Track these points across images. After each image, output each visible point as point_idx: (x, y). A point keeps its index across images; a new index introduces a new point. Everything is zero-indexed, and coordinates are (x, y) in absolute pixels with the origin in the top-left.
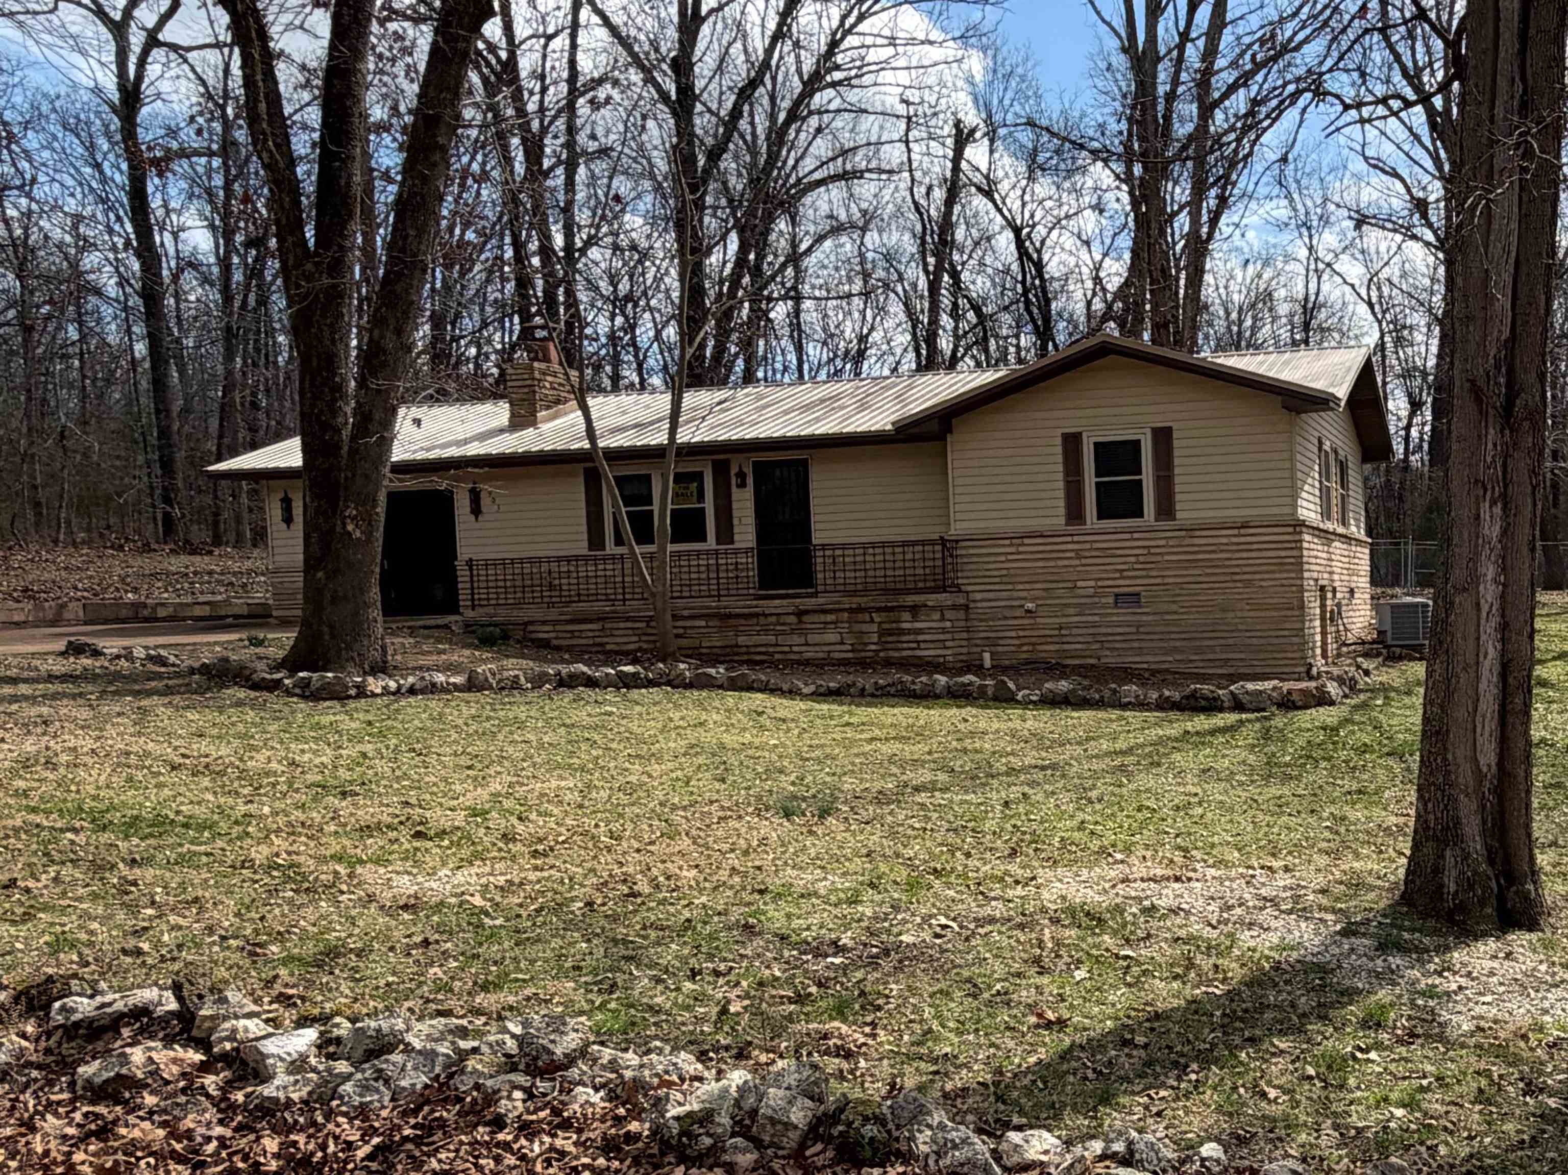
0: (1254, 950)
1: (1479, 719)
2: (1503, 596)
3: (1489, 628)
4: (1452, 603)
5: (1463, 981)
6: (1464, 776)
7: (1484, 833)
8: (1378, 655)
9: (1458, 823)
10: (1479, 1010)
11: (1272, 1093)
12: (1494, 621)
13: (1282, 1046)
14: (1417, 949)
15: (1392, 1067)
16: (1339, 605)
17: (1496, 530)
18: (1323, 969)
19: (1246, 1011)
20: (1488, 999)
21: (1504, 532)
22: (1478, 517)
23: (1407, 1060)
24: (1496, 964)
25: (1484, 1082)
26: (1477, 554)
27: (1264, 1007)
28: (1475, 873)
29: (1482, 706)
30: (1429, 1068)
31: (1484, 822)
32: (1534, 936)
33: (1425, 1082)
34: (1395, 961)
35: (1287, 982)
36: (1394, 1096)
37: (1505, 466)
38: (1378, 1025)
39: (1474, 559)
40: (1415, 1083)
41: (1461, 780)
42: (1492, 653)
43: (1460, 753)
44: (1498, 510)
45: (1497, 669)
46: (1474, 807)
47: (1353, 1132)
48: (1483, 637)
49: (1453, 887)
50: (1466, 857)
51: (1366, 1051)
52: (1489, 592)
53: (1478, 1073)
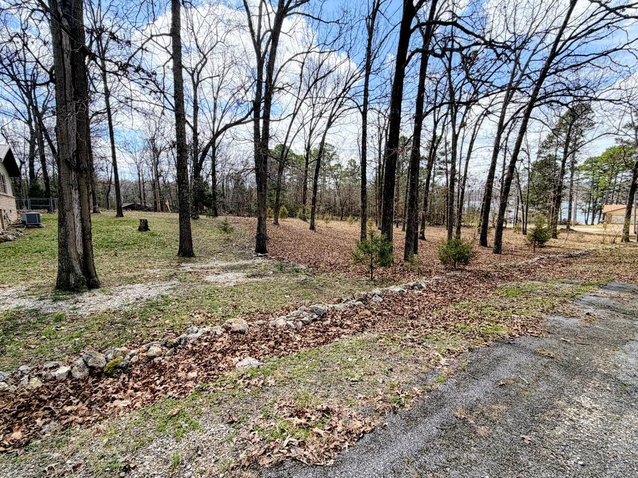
0: (8, 311)
1: (77, 242)
2: (81, 212)
3: (77, 220)
4: (65, 214)
5: (83, 304)
6: (74, 255)
7: (81, 268)
8: (23, 227)
9: (73, 267)
10: (90, 310)
11: (33, 346)
12: (79, 218)
13: (30, 333)
14: (66, 299)
15: (70, 329)
16: (6, 214)
17: (77, 196)
18: (36, 310)
19: (12, 327)
20: (92, 306)
21: (80, 197)
22: (71, 193)
23: (74, 326)
24: (91, 298)
25: (100, 326)
26: (72, 202)
27: (18, 325)
28: (80, 278)
29: (77, 238)
30: (82, 327)
31: (81, 266)
32: (99, 290)
33: (82, 330)
34: (60, 303)
35: (23, 316)
36: (74, 336)
37: (78, 181)
38: (61, 320)
39: (71, 203)
40: (80, 331)
41: (73, 256)
42: (79, 226)
43: (72, 250)
44: (77, 191)
45: (81, 229)
46: (77, 262)
47: (65, 348)
48: (76, 222)
49: (73, 282)
50: (76, 274)
51: (60, 327)
52: (76, 211)
53: (97, 324)
